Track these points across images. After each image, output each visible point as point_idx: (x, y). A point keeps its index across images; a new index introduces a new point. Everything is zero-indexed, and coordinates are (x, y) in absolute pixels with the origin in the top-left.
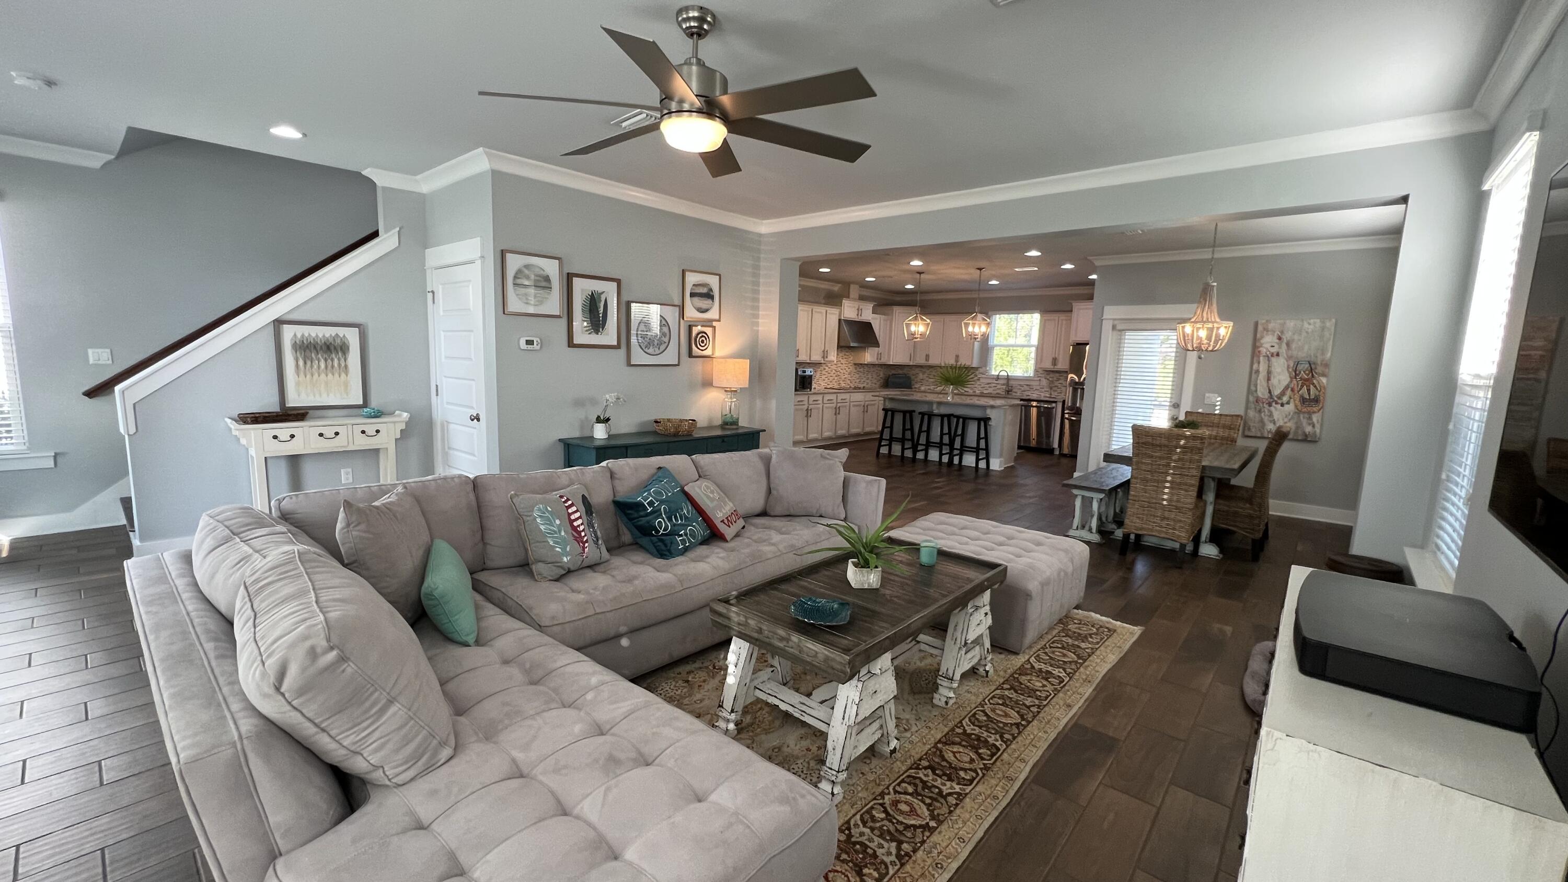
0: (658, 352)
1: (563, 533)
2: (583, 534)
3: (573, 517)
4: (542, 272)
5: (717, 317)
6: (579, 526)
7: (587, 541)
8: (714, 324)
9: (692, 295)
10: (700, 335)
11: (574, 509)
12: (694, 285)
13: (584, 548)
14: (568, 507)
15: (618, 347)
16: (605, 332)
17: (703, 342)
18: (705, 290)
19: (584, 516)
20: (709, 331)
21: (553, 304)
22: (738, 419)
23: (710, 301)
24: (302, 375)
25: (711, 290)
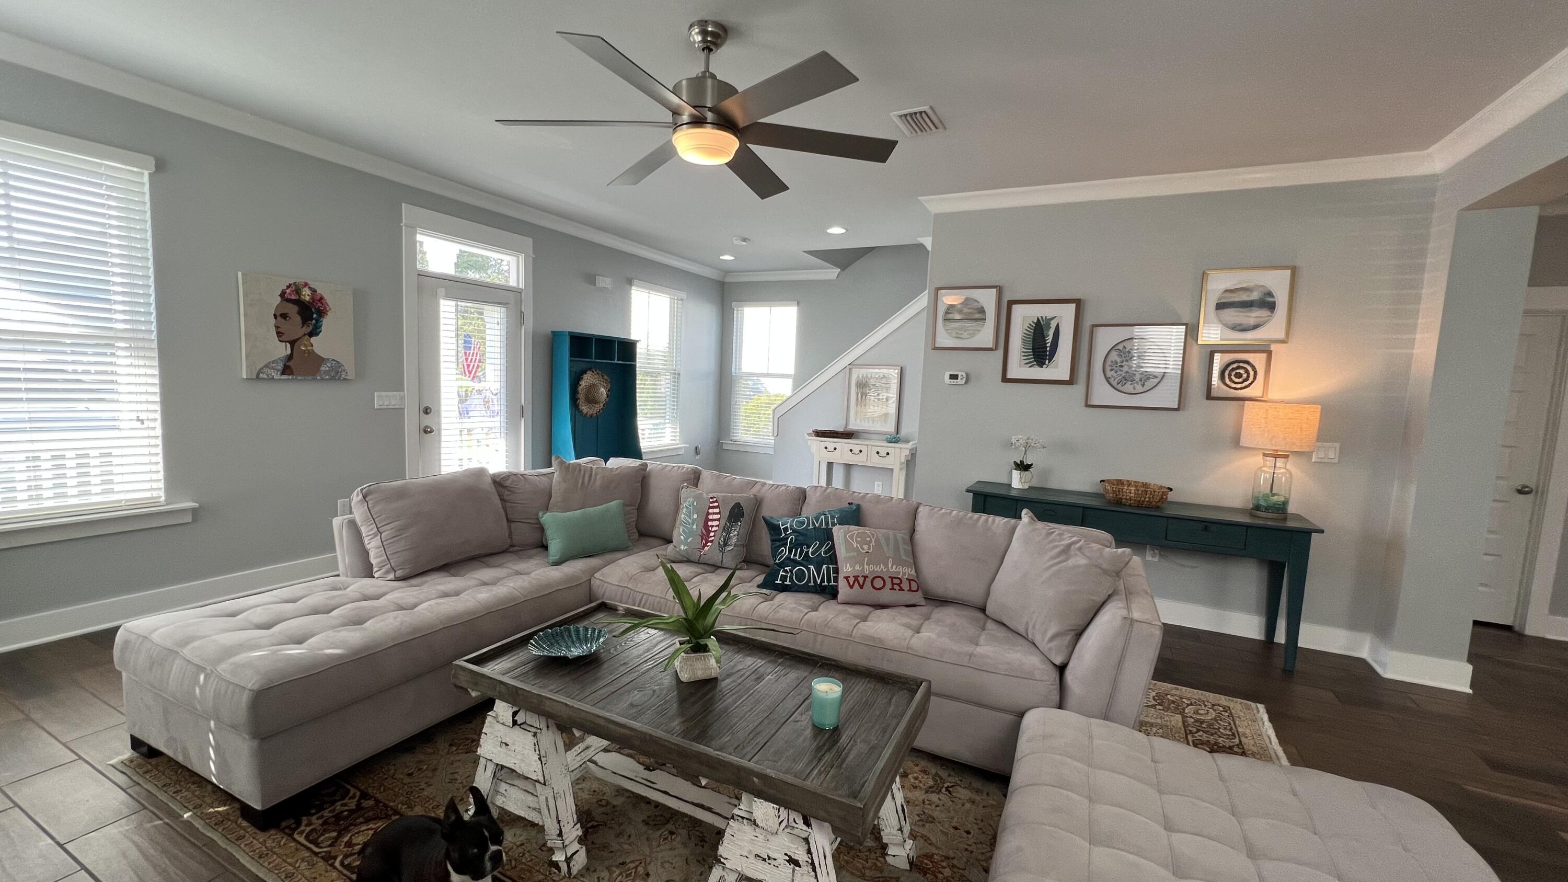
0: (1139, 388)
1: (694, 527)
2: (712, 534)
3: (711, 517)
4: (976, 304)
5: (1282, 336)
6: (712, 526)
7: (711, 541)
8: (1273, 347)
9: (1220, 306)
10: (1235, 366)
11: (717, 510)
12: (1227, 291)
13: (705, 545)
14: (710, 508)
15: (1071, 382)
16: (1052, 364)
17: (1239, 376)
18: (1255, 296)
19: (723, 521)
20: (1258, 360)
21: (985, 335)
22: (1285, 503)
23: (1264, 313)
24: (859, 406)
25: (1270, 294)
